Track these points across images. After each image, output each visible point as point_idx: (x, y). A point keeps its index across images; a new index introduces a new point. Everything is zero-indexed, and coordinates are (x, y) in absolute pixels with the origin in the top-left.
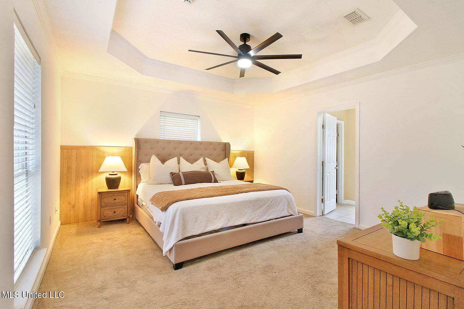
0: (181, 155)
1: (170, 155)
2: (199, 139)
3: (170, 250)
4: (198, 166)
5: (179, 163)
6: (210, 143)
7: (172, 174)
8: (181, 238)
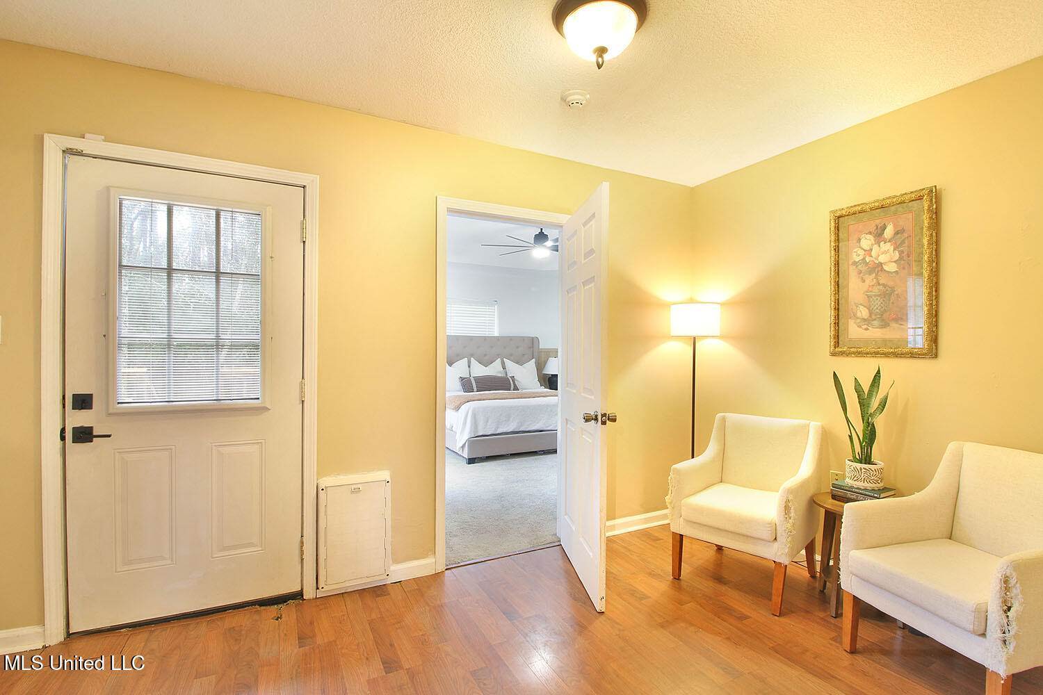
0: (472, 355)
1: (458, 355)
2: (496, 334)
3: (463, 447)
4: (494, 370)
5: (469, 367)
6: (511, 338)
7: (462, 379)
8: (473, 436)
